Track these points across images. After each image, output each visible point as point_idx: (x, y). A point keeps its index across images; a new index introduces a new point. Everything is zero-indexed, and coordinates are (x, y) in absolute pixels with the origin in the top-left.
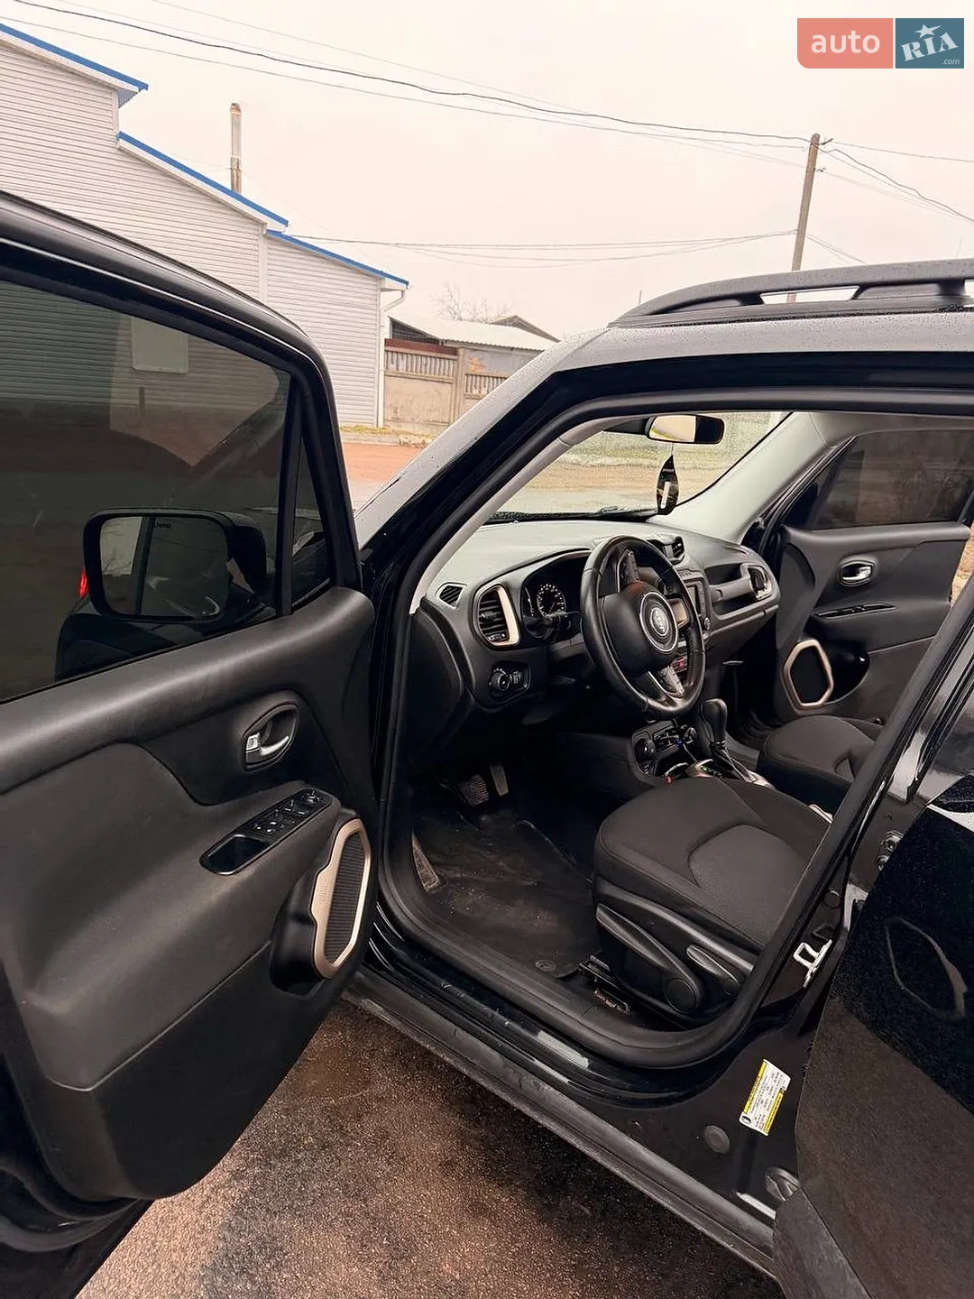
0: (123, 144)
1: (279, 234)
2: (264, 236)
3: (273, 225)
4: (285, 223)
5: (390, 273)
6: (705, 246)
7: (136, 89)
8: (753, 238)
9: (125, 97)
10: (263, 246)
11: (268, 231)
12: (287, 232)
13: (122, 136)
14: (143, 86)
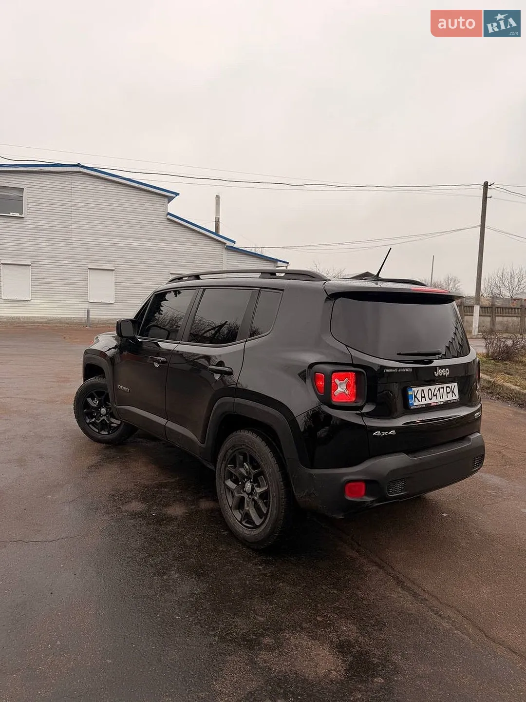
0: (169, 217)
1: (232, 247)
2: (226, 248)
3: (229, 244)
4: (234, 242)
5: (280, 259)
6: (434, 236)
7: (175, 196)
8: (458, 230)
9: (170, 199)
10: (225, 252)
11: (227, 246)
12: (235, 246)
13: (169, 214)
14: (177, 194)
